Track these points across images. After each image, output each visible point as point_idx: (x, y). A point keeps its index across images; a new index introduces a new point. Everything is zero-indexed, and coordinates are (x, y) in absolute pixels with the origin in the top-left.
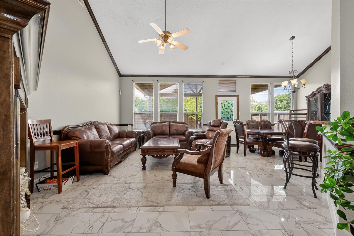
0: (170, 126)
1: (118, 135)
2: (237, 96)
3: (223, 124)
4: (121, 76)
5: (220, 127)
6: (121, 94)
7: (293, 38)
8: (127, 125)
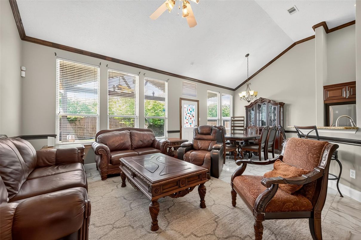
0: (131, 135)
1: (36, 159)
2: (198, 101)
3: (214, 131)
4: (24, 37)
5: (211, 134)
6: (24, 75)
7: (248, 55)
8: (45, 137)
